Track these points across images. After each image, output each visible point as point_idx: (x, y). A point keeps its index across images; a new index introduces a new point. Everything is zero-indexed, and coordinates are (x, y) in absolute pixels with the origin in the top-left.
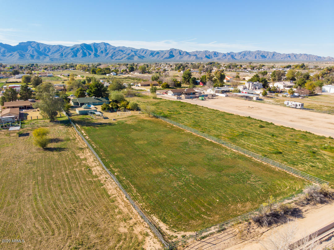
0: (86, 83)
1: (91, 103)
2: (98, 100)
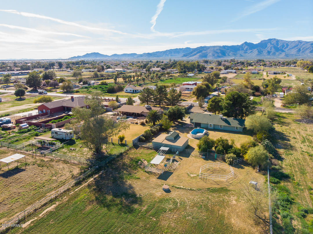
1: (210, 124)
2: (224, 122)
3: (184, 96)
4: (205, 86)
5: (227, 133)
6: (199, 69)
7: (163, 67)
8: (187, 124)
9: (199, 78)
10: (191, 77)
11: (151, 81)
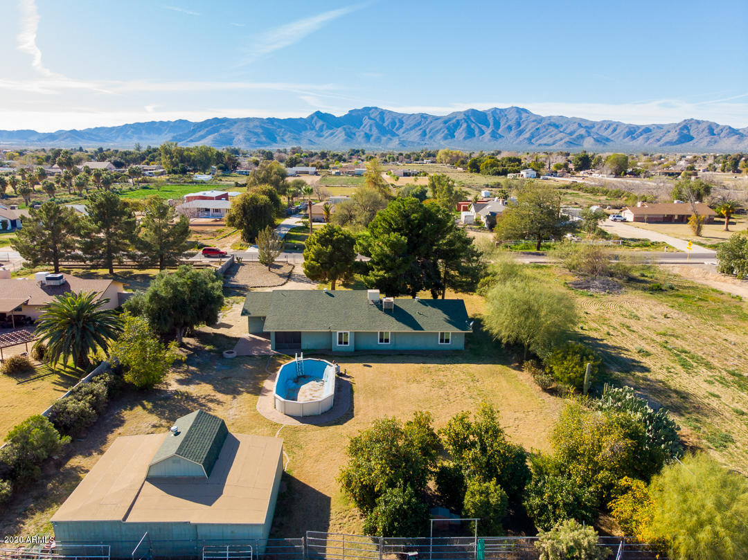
0: (426, 198)
1: (341, 334)
2: (394, 319)
3: (198, 233)
4: (265, 197)
5: (416, 365)
6: (221, 165)
7: (119, 160)
8: (239, 338)
9: (228, 185)
10: (203, 182)
11: (80, 195)
